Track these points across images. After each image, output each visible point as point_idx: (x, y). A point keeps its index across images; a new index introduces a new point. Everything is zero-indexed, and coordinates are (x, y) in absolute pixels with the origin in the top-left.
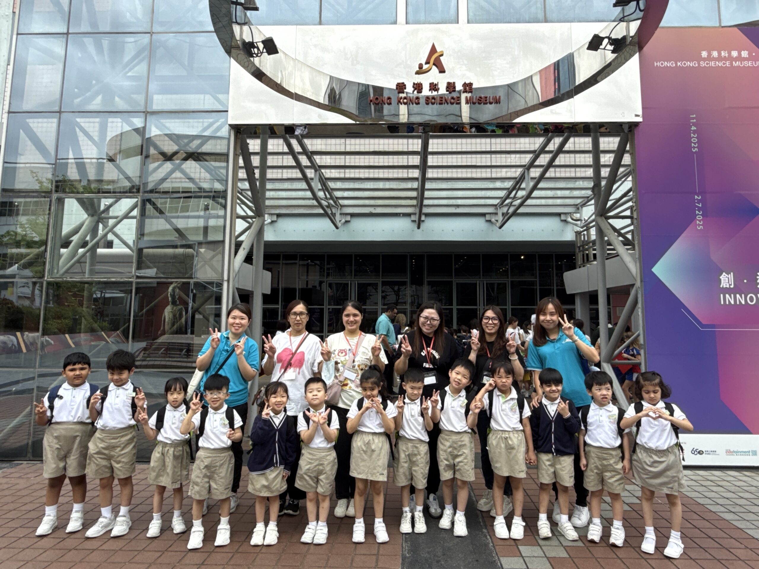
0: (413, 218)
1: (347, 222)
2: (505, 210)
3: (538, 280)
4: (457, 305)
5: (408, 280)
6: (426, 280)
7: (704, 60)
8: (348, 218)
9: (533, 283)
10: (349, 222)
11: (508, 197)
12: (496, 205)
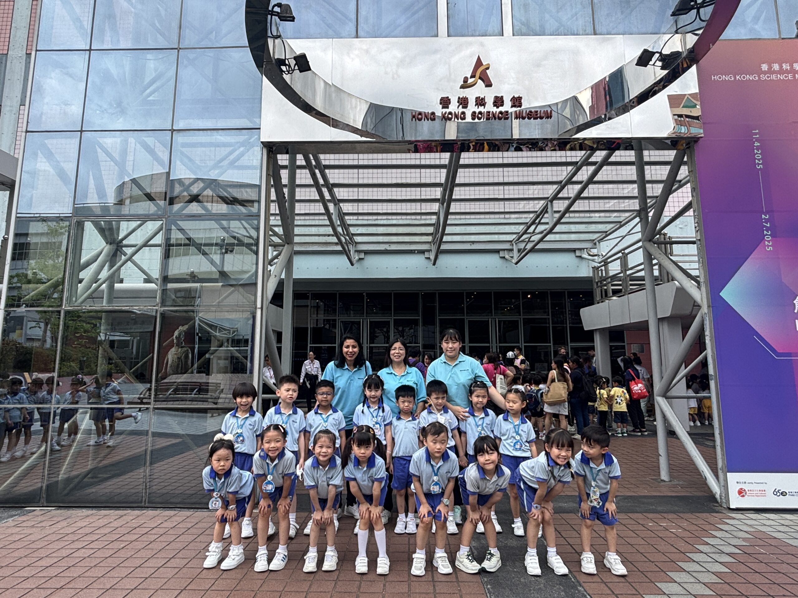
0: (427, 255)
1: (360, 259)
2: (522, 245)
3: (550, 317)
4: (470, 343)
5: (420, 318)
6: (438, 318)
7: (765, 73)
8: (362, 256)
9: (545, 321)
10: (363, 259)
11: (525, 232)
12: (511, 241)
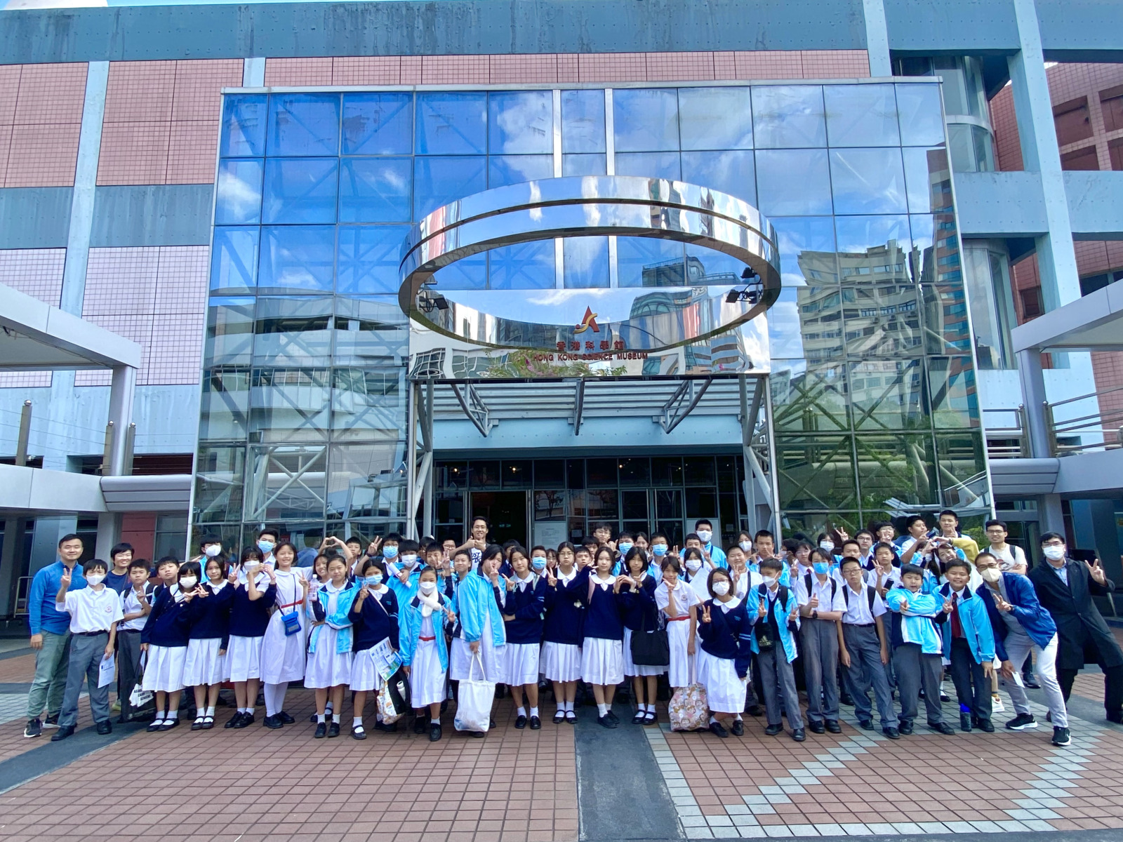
0: (570, 420)
1: (495, 427)
2: (673, 412)
3: (717, 486)
4: (625, 517)
5: (565, 482)
8: (496, 423)
9: (712, 490)
10: (498, 426)
11: (675, 400)
12: (661, 408)
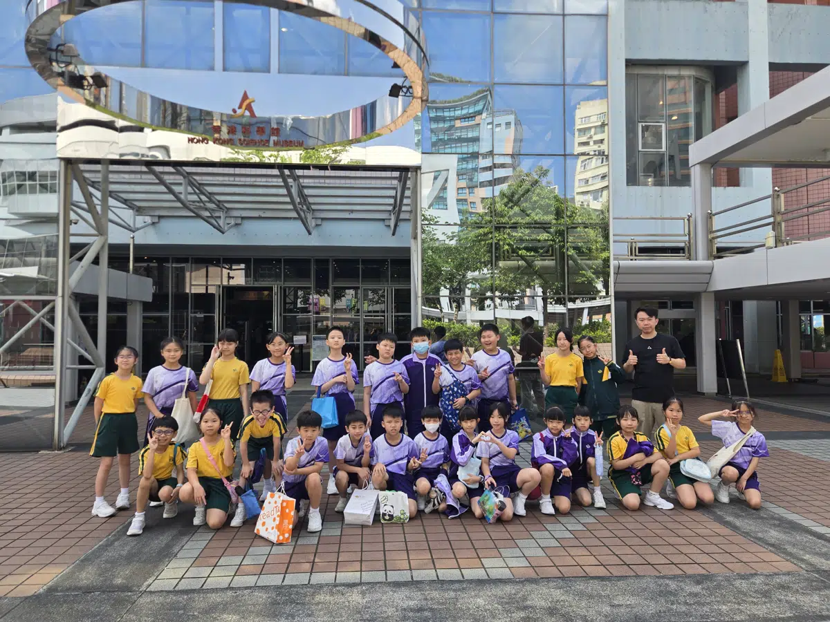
1: (236, 225)
5: (312, 285)
6: (331, 286)
8: (239, 221)
10: (240, 224)
12: (390, 211)
